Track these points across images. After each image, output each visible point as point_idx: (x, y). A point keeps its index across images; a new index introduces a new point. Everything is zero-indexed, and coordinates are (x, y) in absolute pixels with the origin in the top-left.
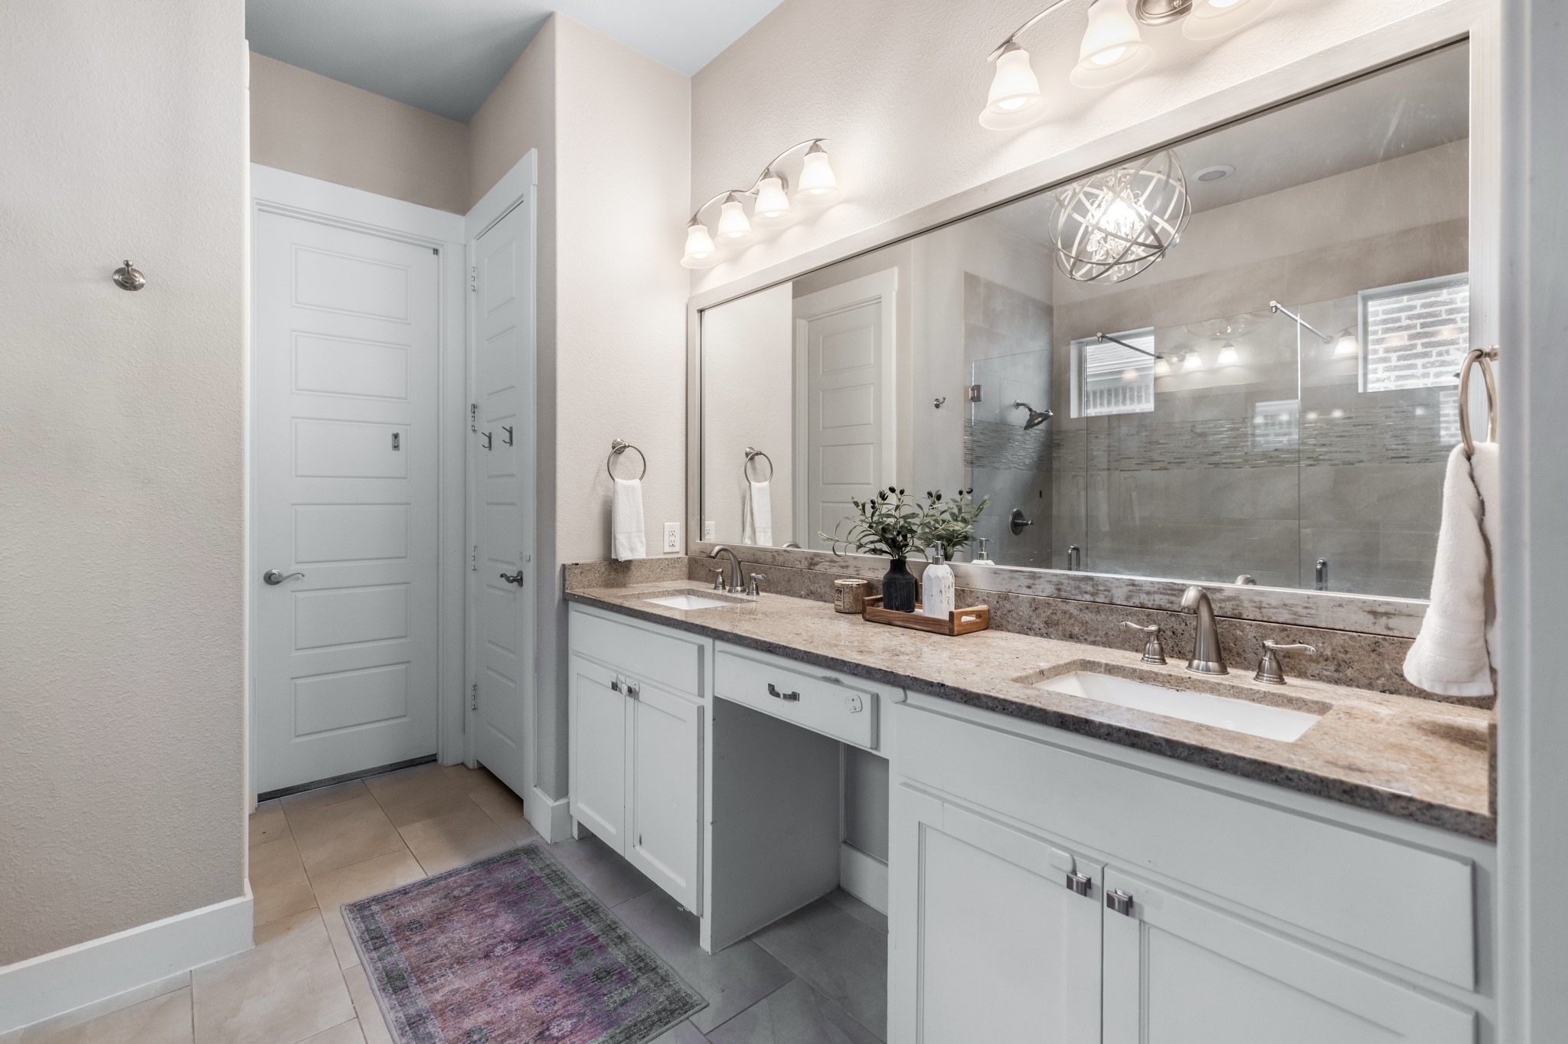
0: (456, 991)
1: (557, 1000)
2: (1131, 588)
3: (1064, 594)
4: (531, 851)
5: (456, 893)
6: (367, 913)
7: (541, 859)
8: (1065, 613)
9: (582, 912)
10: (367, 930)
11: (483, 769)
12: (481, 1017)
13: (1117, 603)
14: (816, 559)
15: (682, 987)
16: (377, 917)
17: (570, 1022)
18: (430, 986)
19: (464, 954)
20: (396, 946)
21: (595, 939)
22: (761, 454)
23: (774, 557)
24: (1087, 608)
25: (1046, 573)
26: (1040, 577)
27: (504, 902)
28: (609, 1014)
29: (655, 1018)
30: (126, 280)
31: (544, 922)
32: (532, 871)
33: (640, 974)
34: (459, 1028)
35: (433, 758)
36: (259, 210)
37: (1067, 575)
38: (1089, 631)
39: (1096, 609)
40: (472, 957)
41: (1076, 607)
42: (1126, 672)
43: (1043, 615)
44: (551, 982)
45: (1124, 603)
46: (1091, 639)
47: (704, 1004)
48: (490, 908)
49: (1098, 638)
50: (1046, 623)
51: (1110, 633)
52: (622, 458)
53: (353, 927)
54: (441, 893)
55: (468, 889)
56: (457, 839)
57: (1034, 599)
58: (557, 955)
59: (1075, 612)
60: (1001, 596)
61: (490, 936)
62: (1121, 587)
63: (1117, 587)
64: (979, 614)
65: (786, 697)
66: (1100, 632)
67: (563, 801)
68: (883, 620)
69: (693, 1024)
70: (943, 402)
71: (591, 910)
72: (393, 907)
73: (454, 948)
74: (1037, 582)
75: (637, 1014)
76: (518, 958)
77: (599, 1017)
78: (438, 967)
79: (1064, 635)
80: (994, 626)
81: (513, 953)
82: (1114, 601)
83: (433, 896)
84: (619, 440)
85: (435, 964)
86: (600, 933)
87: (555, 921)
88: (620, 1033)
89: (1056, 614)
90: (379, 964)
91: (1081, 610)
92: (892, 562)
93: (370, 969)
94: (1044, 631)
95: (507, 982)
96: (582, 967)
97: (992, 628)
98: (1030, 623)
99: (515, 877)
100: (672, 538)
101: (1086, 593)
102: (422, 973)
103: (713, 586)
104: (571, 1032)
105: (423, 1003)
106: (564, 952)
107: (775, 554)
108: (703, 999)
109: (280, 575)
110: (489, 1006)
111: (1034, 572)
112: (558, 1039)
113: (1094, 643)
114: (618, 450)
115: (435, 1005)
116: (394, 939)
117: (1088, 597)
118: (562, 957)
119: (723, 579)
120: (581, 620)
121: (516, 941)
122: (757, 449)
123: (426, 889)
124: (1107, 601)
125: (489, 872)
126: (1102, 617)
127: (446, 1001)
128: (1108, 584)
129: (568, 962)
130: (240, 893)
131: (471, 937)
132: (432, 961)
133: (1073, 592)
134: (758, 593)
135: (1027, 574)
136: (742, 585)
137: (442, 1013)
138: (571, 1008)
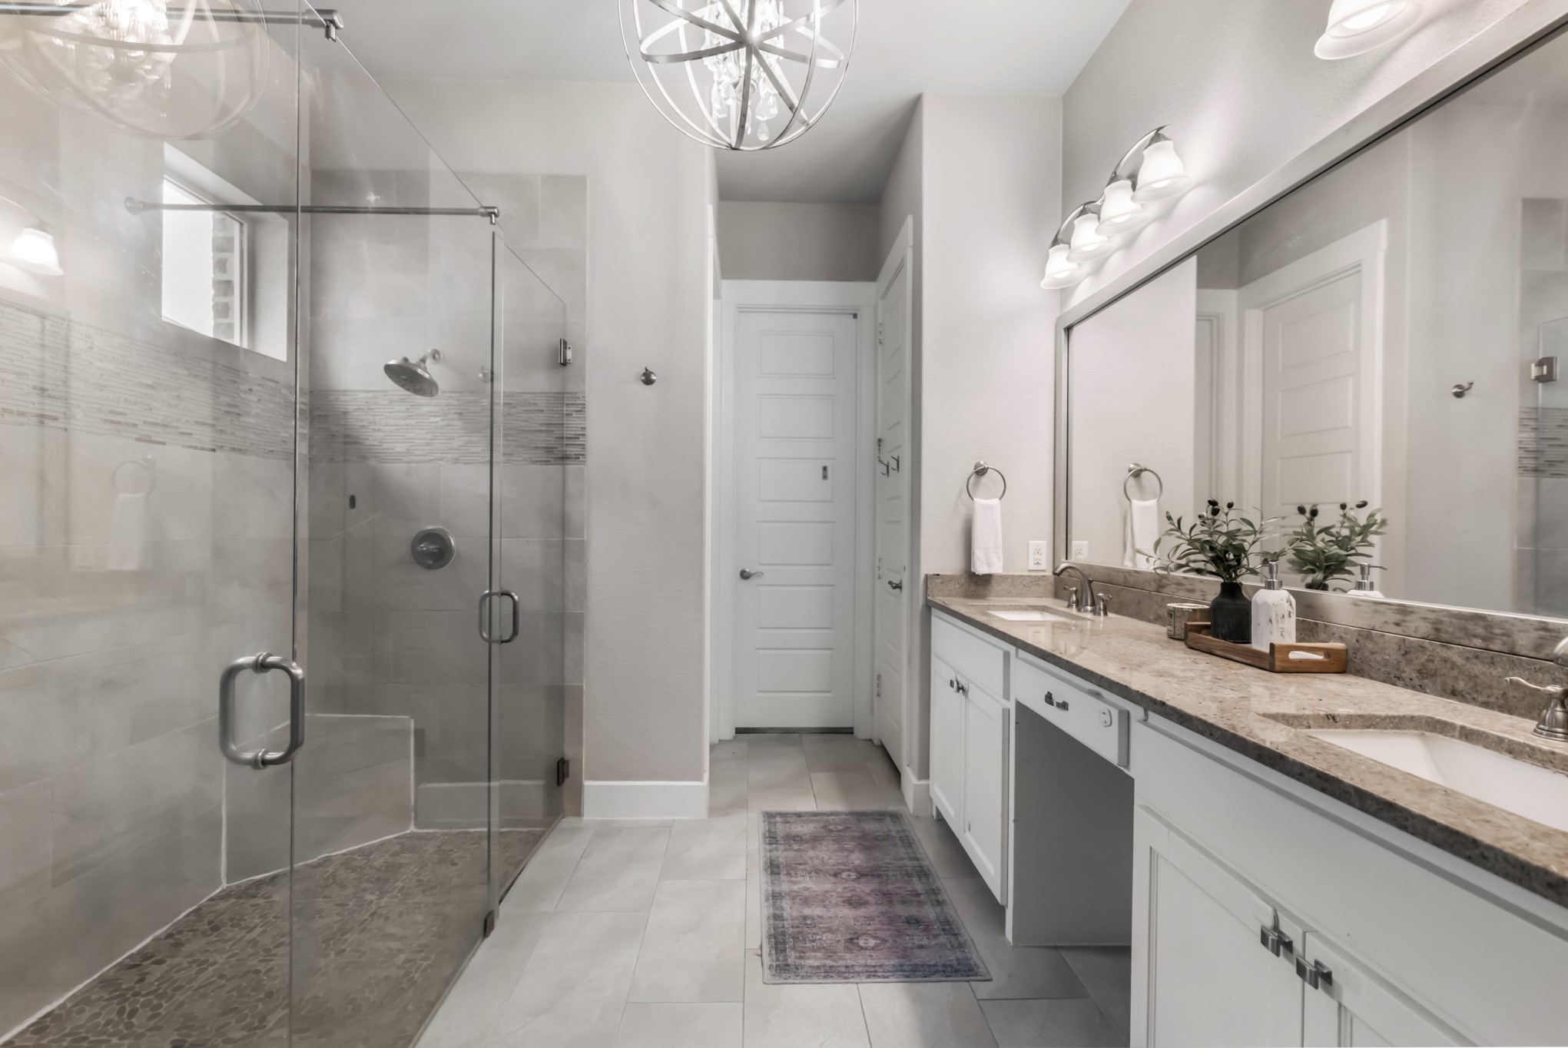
0: (807, 889)
1: (871, 923)
2: (1542, 633)
3: (1444, 636)
4: (895, 817)
5: (831, 827)
6: (773, 820)
7: (900, 824)
8: (1445, 660)
9: (917, 873)
10: (769, 831)
11: (882, 747)
12: (815, 911)
13: (1522, 653)
14: (1164, 581)
15: (974, 957)
16: (777, 825)
17: (874, 941)
18: (793, 879)
19: (822, 868)
20: (782, 847)
21: (918, 895)
22: (1146, 470)
23: (1125, 577)
24: (1477, 657)
25: (1419, 608)
26: (1412, 612)
27: (860, 844)
28: (905, 949)
29: (941, 969)
30: (648, 379)
31: (884, 869)
32: (890, 831)
33: (942, 933)
34: (801, 912)
35: (850, 731)
36: (740, 312)
37: (1448, 611)
38: (1479, 688)
39: (1489, 660)
40: (826, 872)
41: (1461, 654)
42: (1489, 740)
43: (1416, 662)
44: (872, 910)
45: (1532, 654)
46: (1481, 699)
47: (987, 978)
48: (849, 845)
49: (1492, 699)
50: (1420, 672)
51: (1511, 694)
52: (984, 479)
53: (762, 825)
54: (822, 824)
55: (840, 828)
56: (845, 790)
57: (1404, 640)
58: (884, 894)
59: (1459, 661)
60: (1362, 633)
61: (843, 864)
62: (1527, 632)
63: (1520, 631)
64: (1328, 653)
65: (1058, 705)
66: (1495, 692)
67: (924, 782)
68: (1203, 648)
69: (971, 987)
70: (1469, 389)
71: (924, 873)
72: (788, 822)
73: (816, 862)
74: (1409, 618)
75: (928, 959)
76: (856, 885)
77: (897, 948)
78: (803, 870)
79: (1444, 691)
80: (1353, 670)
81: (854, 880)
82: (1517, 650)
83: (816, 824)
84: (982, 463)
85: (801, 867)
86: (923, 892)
87: (893, 871)
88: (909, 965)
89: (1432, 661)
90: (768, 854)
91: (1468, 659)
92: (1223, 585)
93: (762, 854)
94: (1416, 682)
95: (842, 897)
96: (901, 910)
97: (1350, 673)
98: (1398, 670)
99: (876, 831)
100: (1038, 556)
101: (1475, 636)
102: (791, 869)
103: (1066, 603)
104: (873, 948)
105: (785, 887)
106: (890, 894)
107: (1127, 574)
108: (988, 973)
109: (749, 573)
110: (825, 907)
111: (1404, 606)
112: (862, 948)
113: (1486, 705)
114: (981, 472)
115: (792, 892)
116: (782, 842)
117: (1478, 642)
118: (887, 897)
119: (1077, 598)
120: (941, 626)
121: (859, 873)
122: (1143, 466)
123: (813, 818)
124: (1505, 649)
125: (859, 821)
126: (1497, 671)
127: (799, 892)
128: (1506, 626)
129: (890, 902)
130: (700, 778)
131: (829, 859)
132: (800, 864)
133: (1458, 634)
134: (1105, 614)
135: (1396, 607)
136: (1093, 604)
137: (794, 898)
138: (880, 934)
